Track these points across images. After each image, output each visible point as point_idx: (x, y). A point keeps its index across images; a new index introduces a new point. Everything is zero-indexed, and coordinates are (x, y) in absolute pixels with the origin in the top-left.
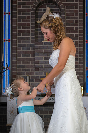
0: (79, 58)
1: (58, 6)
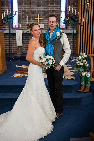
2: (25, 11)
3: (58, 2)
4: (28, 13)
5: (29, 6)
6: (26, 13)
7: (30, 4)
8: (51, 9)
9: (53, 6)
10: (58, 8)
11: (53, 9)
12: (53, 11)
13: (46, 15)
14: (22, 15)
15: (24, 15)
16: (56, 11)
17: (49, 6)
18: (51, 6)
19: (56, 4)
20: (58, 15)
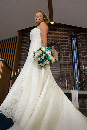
0: (70, 70)
1: (58, 46)
3: (71, 67)
10: (71, 73)
11: (67, 73)
12: (66, 75)
13: (60, 79)
16: (70, 75)
17: (63, 71)
18: (64, 71)
19: (69, 69)
20: (72, 79)
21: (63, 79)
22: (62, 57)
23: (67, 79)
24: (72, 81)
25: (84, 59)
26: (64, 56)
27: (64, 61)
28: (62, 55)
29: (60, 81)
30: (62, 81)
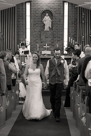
2: (36, 41)
3: (61, 34)
4: (38, 43)
5: (39, 38)
6: (37, 43)
7: (40, 36)
8: (56, 39)
9: (58, 38)
10: (61, 39)
12: (58, 41)
13: (52, 44)
14: (34, 44)
15: (35, 44)
16: (60, 41)
17: (55, 38)
18: (56, 38)
19: (60, 36)
20: (61, 44)
21: (55, 44)
22: (54, 25)
23: (57, 44)
24: (62, 46)
25: (73, 26)
26: (57, 23)
27: (56, 28)
28: (54, 23)
29: (53, 46)
30: (54, 46)
